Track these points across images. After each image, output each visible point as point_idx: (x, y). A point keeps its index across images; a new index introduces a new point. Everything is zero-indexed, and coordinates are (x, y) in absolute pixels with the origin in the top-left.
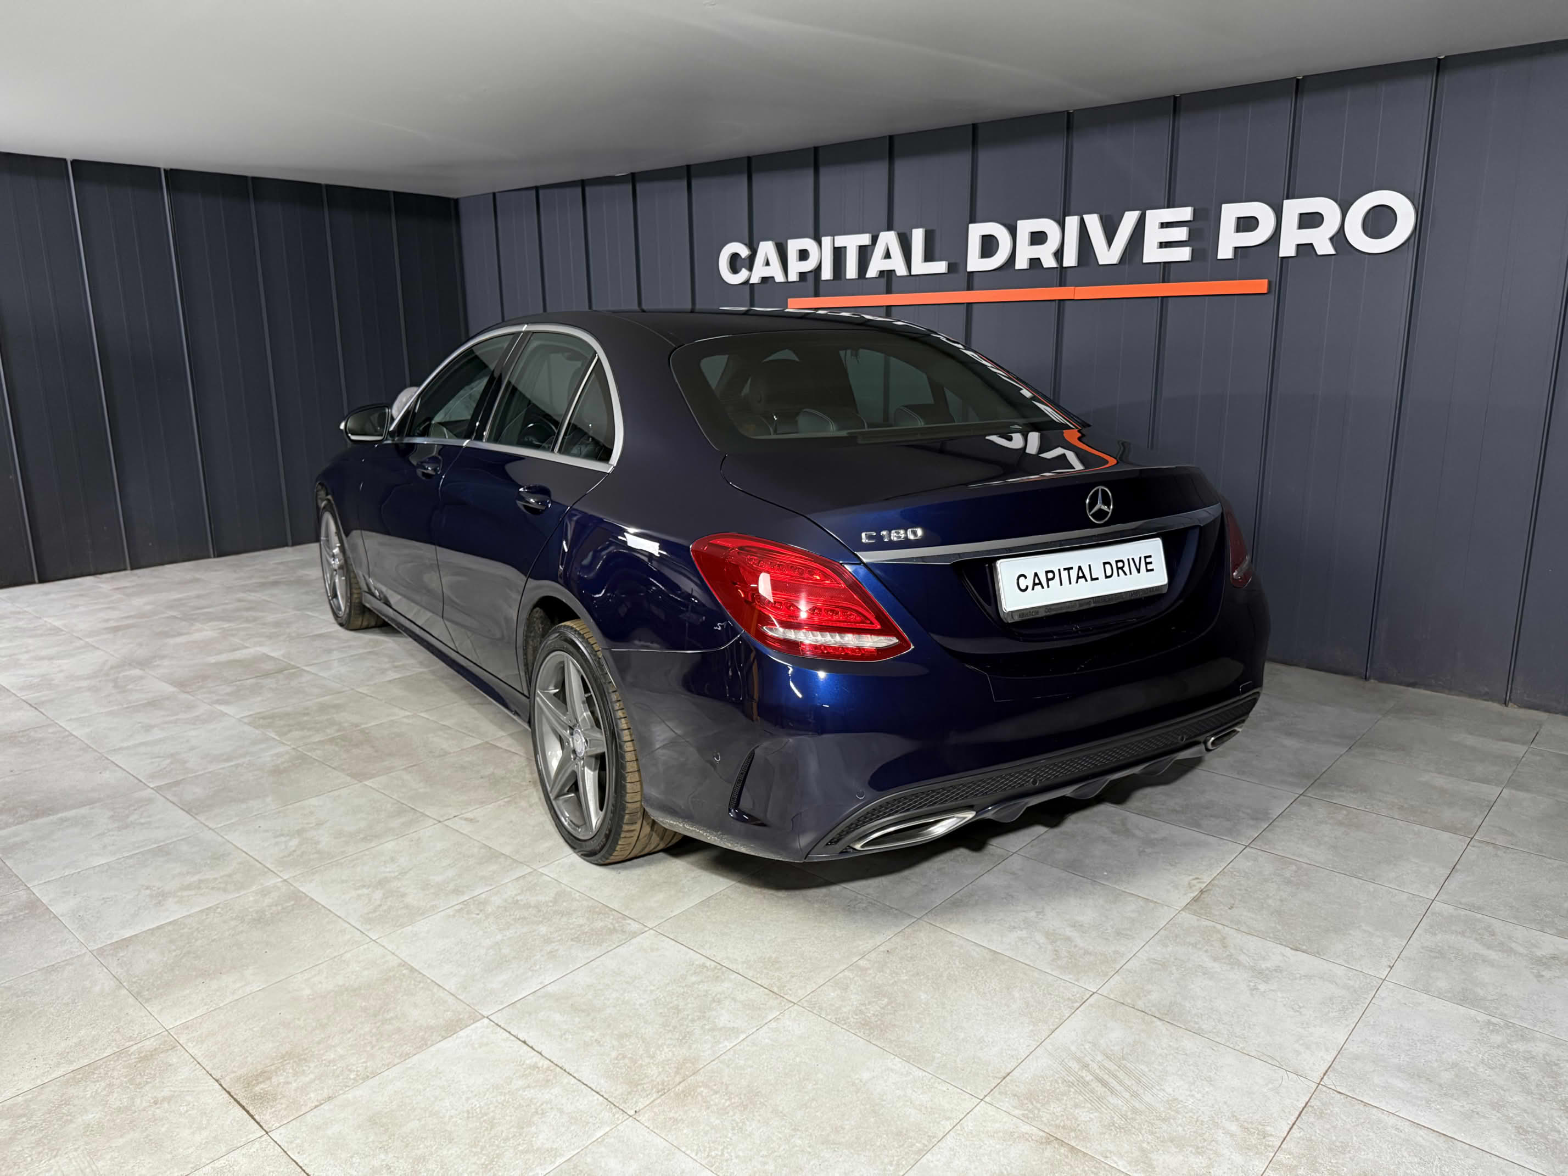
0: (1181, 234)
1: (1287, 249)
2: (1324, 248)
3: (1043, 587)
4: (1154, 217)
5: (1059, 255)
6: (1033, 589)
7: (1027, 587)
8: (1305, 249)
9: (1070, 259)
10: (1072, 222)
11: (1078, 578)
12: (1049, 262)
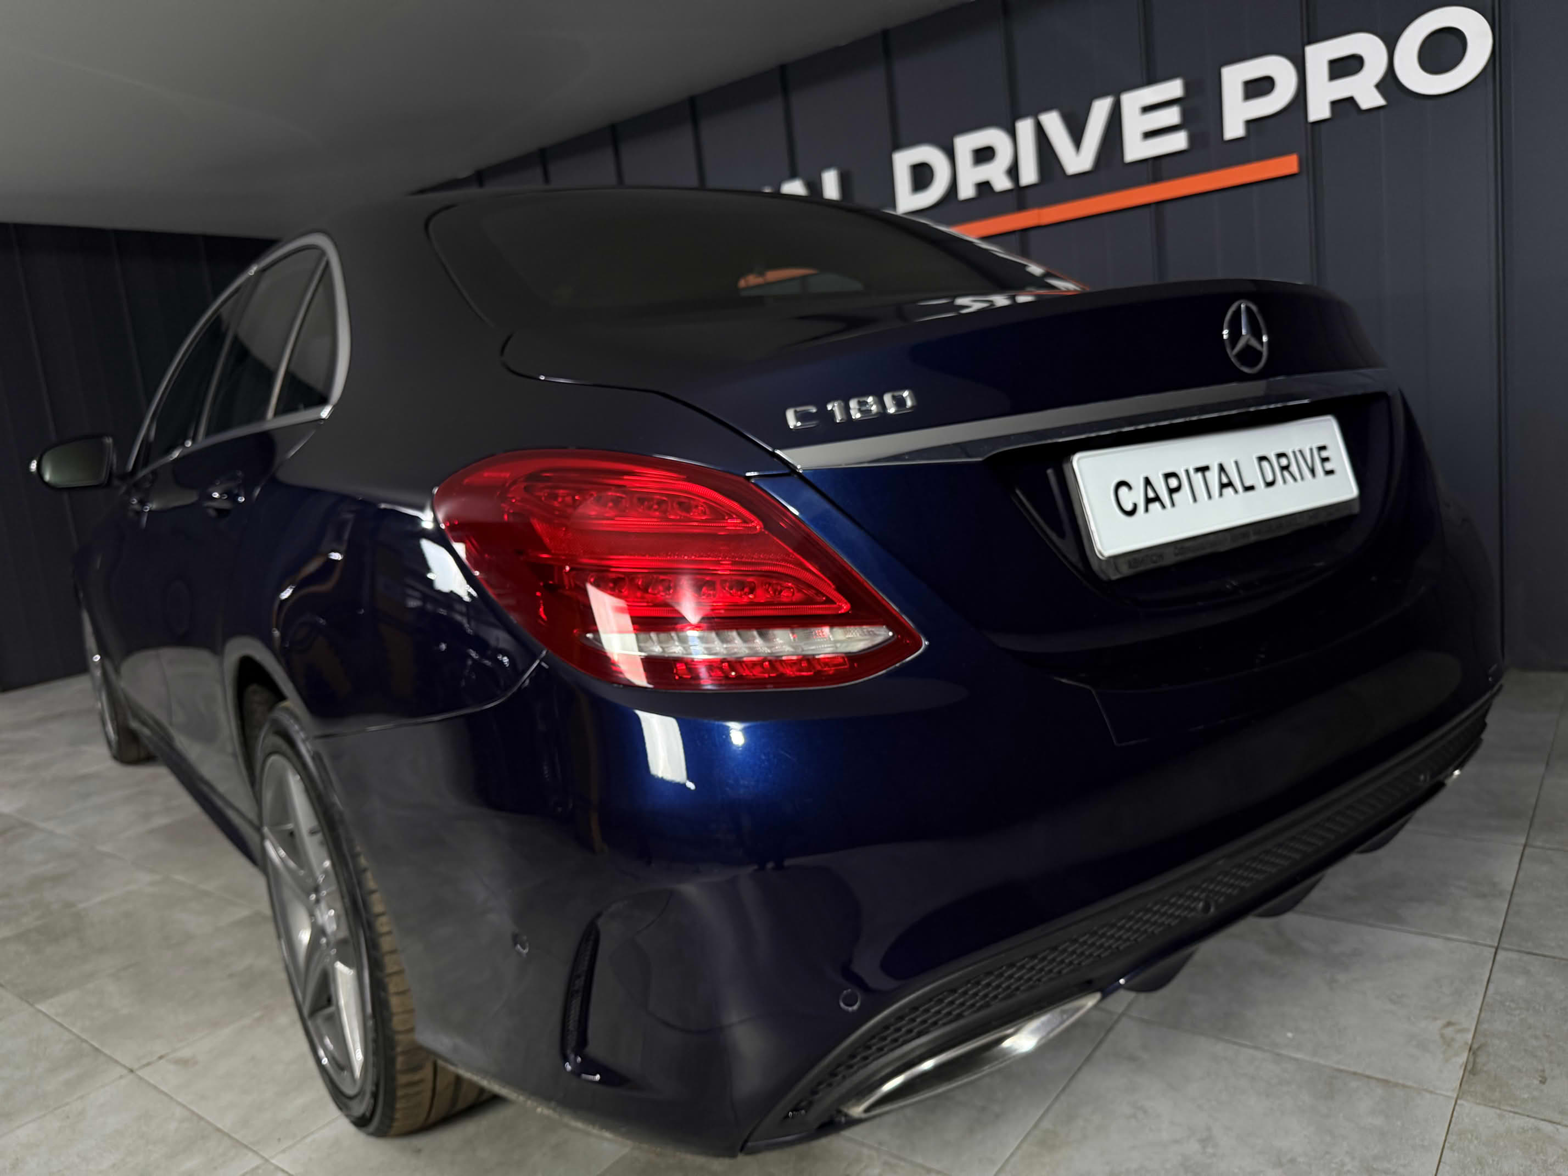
0: (1172, 116)
1: (1318, 110)
2: (1370, 99)
3: (1163, 506)
4: (1132, 101)
5: (1013, 171)
6: (1147, 510)
7: (1135, 506)
8: (1344, 106)
9: (1029, 175)
10: (1025, 128)
11: (1223, 486)
12: (1002, 183)
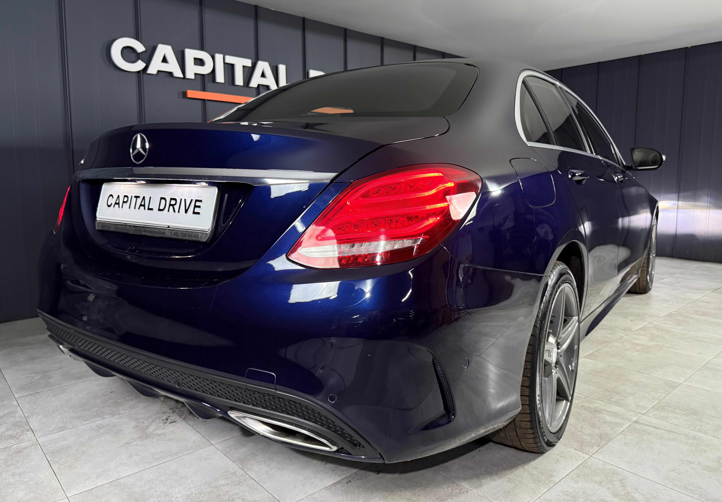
6: (114, 207)
7: (112, 204)
11: (141, 206)
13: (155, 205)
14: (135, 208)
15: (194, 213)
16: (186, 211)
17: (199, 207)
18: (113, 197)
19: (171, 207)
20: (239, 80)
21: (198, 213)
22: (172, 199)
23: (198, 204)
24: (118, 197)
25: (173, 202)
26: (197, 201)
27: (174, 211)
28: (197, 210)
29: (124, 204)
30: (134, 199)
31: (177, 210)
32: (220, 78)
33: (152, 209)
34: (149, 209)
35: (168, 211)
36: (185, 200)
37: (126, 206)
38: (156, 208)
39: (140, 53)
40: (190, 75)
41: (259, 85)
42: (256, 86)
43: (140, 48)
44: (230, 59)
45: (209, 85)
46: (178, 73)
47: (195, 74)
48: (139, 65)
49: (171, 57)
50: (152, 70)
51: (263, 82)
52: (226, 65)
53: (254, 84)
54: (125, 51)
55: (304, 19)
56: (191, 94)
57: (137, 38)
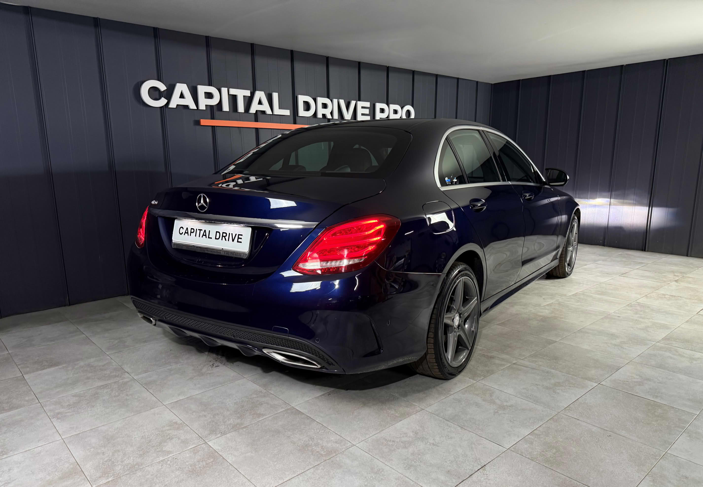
3: (188, 235)
6: (184, 234)
7: (183, 233)
11: (203, 235)
13: (213, 235)
14: (199, 236)
15: (238, 242)
16: (233, 240)
17: (241, 238)
18: (183, 229)
19: (223, 238)
20: (241, 108)
21: (241, 242)
22: (223, 233)
23: (240, 237)
24: (187, 228)
25: (224, 235)
26: (239, 235)
27: (226, 240)
28: (240, 240)
29: (192, 233)
30: (198, 231)
31: (227, 239)
32: (226, 107)
33: (211, 238)
34: (209, 238)
35: (222, 240)
36: (232, 234)
37: (193, 235)
38: (214, 237)
39: (162, 92)
40: (202, 107)
41: (257, 111)
42: (255, 112)
43: (162, 87)
44: (233, 91)
45: (217, 113)
46: (193, 106)
47: (206, 105)
48: (163, 102)
49: (187, 94)
50: (173, 105)
51: (261, 108)
52: (230, 96)
53: (253, 110)
54: (151, 90)
55: (292, 52)
56: (204, 122)
57: (159, 79)
